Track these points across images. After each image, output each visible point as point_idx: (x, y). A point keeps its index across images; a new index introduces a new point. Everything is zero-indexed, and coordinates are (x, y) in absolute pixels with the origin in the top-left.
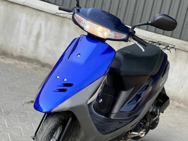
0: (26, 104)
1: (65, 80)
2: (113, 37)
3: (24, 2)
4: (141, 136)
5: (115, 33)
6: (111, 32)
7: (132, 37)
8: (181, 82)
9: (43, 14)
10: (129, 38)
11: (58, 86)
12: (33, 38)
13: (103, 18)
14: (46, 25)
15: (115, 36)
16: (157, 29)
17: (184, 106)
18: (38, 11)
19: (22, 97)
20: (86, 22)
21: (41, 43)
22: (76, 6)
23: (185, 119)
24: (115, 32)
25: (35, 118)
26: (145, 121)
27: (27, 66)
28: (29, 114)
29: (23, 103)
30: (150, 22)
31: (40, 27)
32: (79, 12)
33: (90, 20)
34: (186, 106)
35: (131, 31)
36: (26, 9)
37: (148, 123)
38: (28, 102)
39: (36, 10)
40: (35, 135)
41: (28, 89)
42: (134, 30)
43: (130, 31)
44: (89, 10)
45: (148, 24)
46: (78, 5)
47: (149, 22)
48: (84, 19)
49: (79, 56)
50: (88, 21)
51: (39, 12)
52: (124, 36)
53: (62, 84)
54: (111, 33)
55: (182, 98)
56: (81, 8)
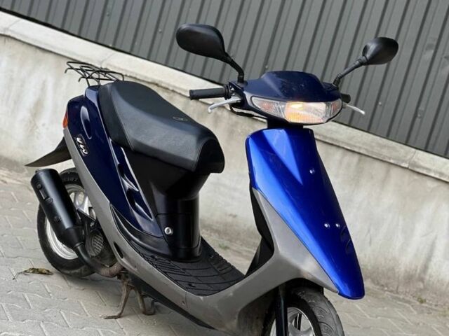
0: (20, 275)
3: (7, 29)
8: (369, 231)
9: (50, 57)
12: (24, 114)
14: (57, 85)
17: (373, 285)
18: (38, 51)
19: (8, 257)
21: (44, 125)
23: (379, 318)
25: (46, 310)
27: (7, 180)
28: (32, 301)
29: (15, 274)
31: (43, 89)
34: (378, 287)
36: (10, 43)
38: (25, 271)
39: (34, 48)
41: (19, 238)
51: (39, 53)
55: (369, 268)
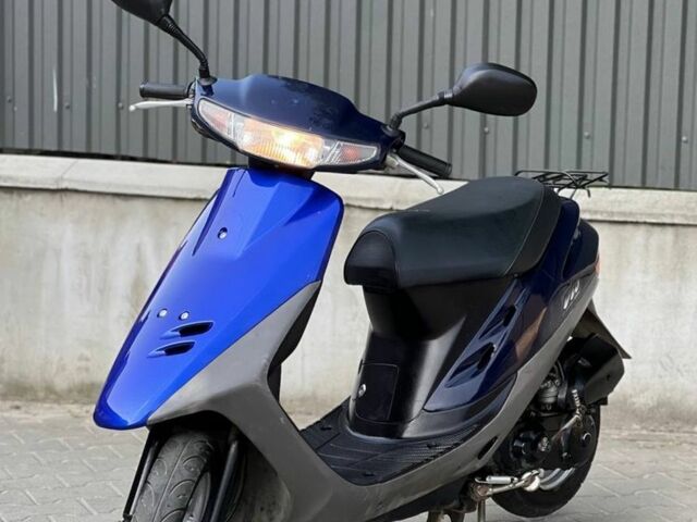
1: (185, 316)
2: (336, 161)
3: (60, 179)
4: (528, 489)
5: (339, 146)
6: (326, 144)
7: (397, 153)
10: (388, 157)
11: (162, 339)
13: (296, 101)
15: (343, 157)
16: (490, 117)
20: (242, 124)
22: (197, 78)
24: (342, 143)
26: (533, 437)
30: (448, 95)
32: (212, 93)
33: (253, 114)
35: (389, 131)
37: (545, 440)
40: (124, 516)
42: (400, 128)
43: (387, 133)
44: (245, 83)
45: (442, 102)
46: (205, 73)
47: (446, 96)
48: (233, 114)
49: (223, 235)
50: (247, 120)
52: (370, 152)
53: (176, 330)
54: (328, 148)
56: (216, 80)
